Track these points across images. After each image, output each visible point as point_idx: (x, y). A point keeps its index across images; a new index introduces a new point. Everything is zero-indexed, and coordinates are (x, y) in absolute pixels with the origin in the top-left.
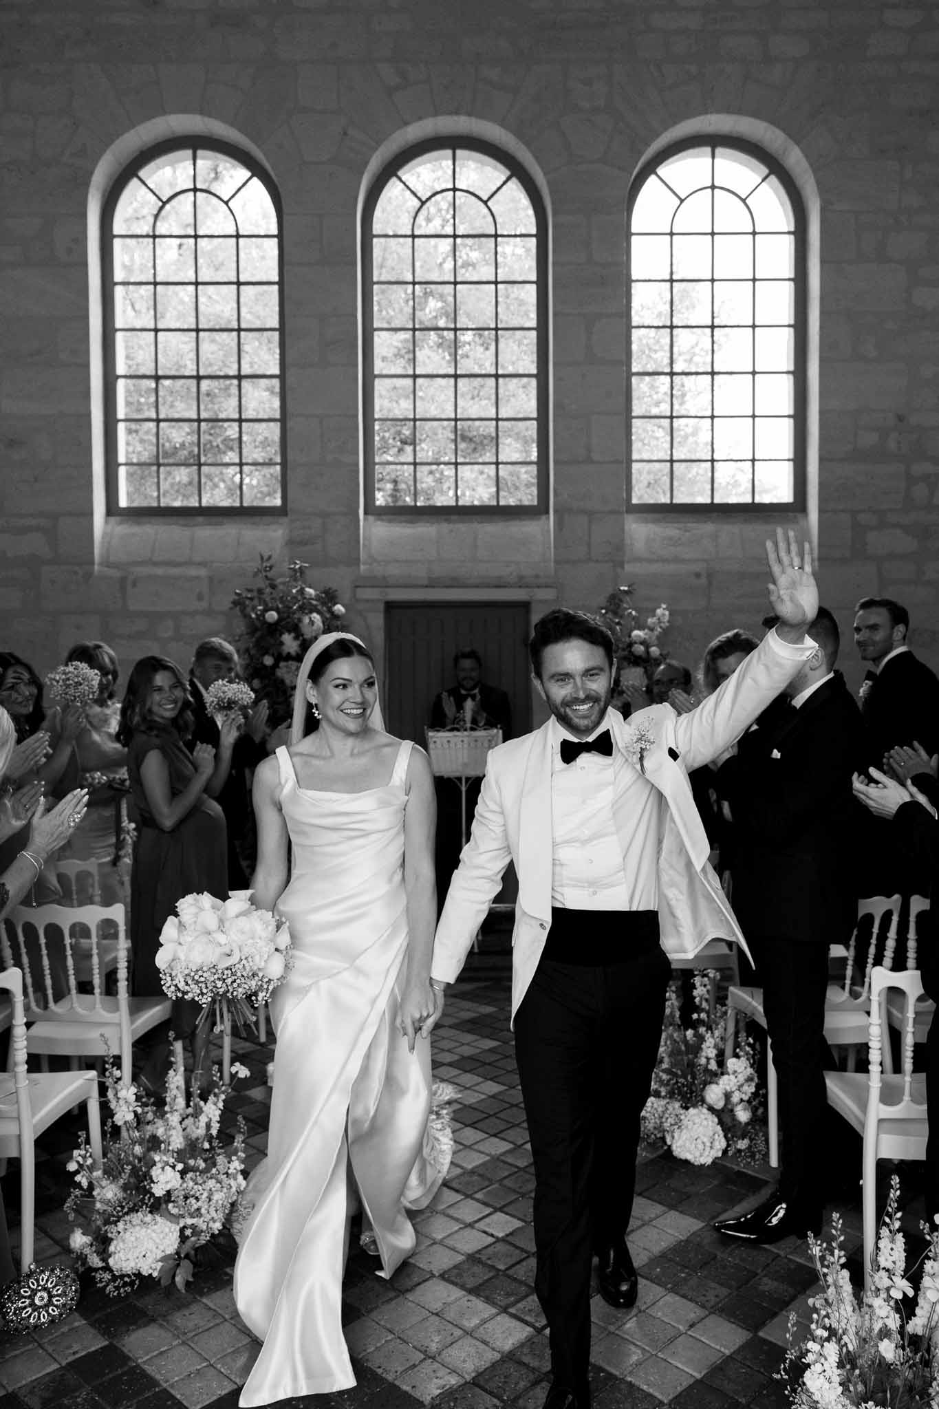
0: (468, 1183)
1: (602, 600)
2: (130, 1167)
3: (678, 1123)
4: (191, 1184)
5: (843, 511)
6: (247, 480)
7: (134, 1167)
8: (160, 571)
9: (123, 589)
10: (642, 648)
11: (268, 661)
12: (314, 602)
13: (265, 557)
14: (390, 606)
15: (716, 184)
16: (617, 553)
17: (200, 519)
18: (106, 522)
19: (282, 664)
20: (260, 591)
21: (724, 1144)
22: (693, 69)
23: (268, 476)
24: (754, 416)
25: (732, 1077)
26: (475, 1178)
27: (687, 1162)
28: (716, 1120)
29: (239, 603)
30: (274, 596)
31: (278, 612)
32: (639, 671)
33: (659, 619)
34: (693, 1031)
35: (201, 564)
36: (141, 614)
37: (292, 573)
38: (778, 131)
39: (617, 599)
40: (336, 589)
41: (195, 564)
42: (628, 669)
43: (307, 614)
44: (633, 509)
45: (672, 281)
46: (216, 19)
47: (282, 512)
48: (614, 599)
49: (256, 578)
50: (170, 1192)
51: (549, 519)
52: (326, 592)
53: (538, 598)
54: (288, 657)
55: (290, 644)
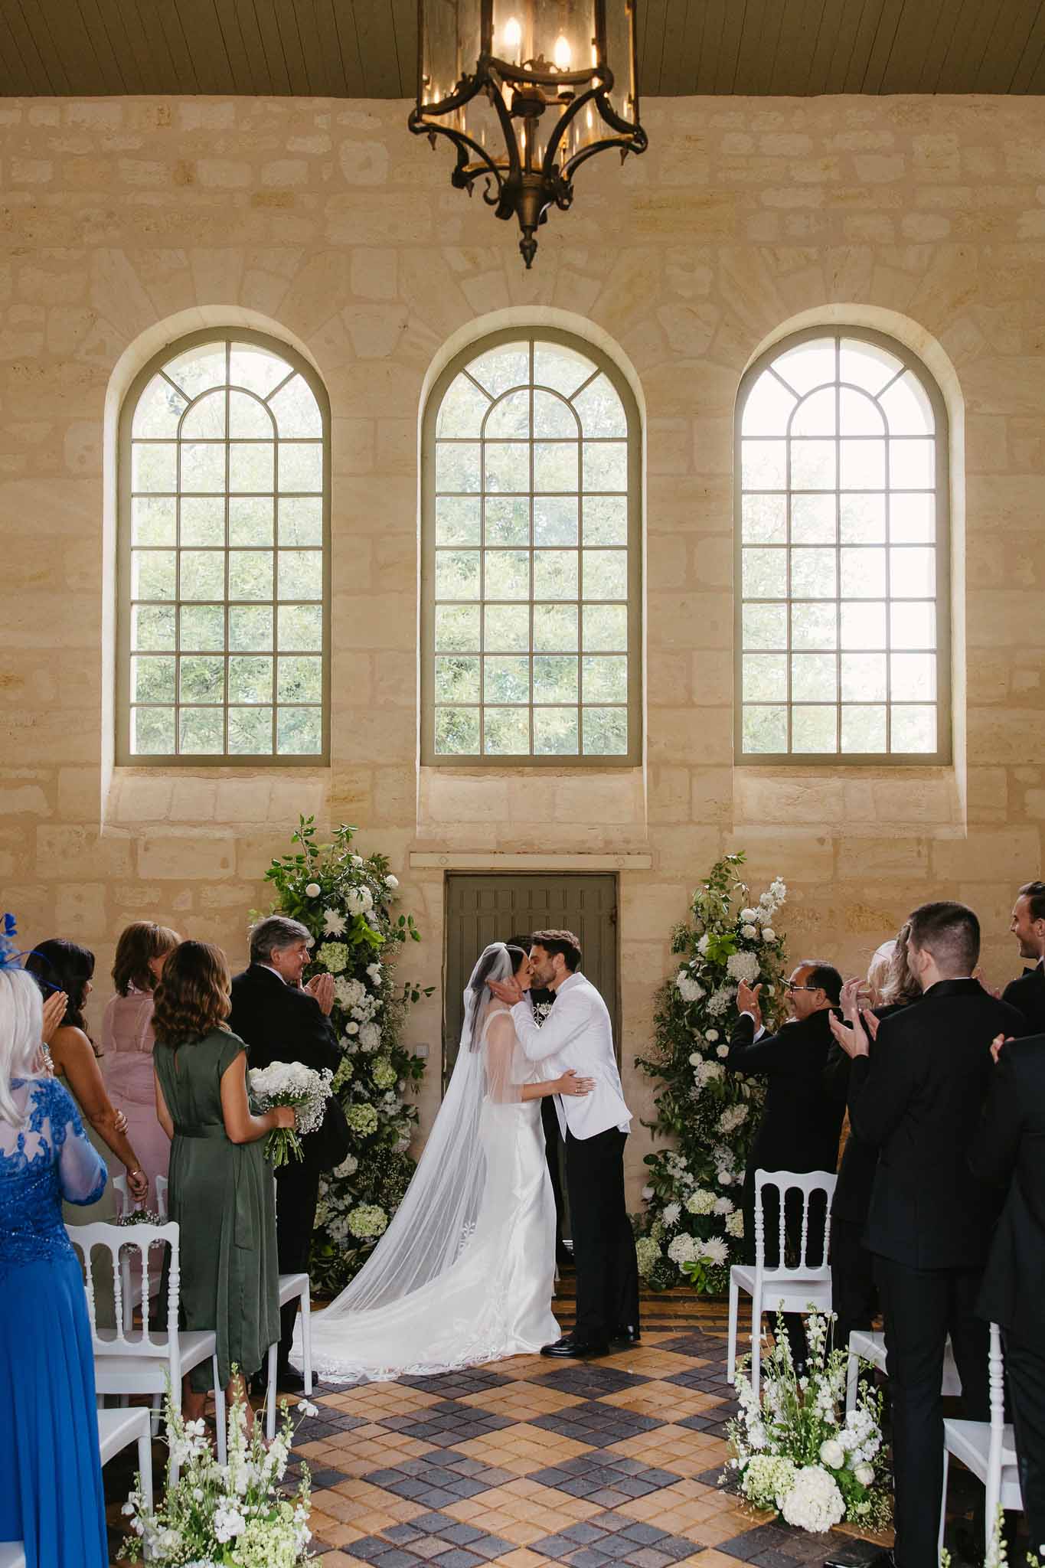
0: (554, 1546)
1: (706, 871)
2: (190, 1511)
3: (790, 1485)
4: (256, 1531)
5: (998, 765)
6: (282, 723)
7: (194, 1511)
8: (178, 832)
9: (133, 853)
10: (754, 930)
12: (363, 873)
13: (306, 820)
14: (450, 876)
15: (842, 380)
16: (724, 817)
17: (226, 769)
18: (114, 772)
19: (324, 946)
20: (300, 859)
21: (842, 1508)
22: (813, 252)
23: (306, 718)
24: (888, 651)
25: (852, 1432)
26: (561, 1541)
27: (800, 1529)
28: (834, 1481)
29: (276, 875)
30: (314, 864)
31: (321, 885)
32: (751, 956)
33: (774, 894)
34: (807, 1379)
35: (226, 824)
36: (153, 883)
37: (337, 838)
38: (913, 323)
39: (724, 870)
40: (387, 858)
41: (220, 824)
42: (737, 955)
43: (355, 886)
44: (743, 761)
45: (789, 492)
46: (261, 199)
47: (324, 761)
48: (720, 869)
49: (295, 843)
50: (234, 1539)
51: (642, 772)
52: (374, 859)
53: (628, 866)
54: (332, 938)
55: (334, 922)
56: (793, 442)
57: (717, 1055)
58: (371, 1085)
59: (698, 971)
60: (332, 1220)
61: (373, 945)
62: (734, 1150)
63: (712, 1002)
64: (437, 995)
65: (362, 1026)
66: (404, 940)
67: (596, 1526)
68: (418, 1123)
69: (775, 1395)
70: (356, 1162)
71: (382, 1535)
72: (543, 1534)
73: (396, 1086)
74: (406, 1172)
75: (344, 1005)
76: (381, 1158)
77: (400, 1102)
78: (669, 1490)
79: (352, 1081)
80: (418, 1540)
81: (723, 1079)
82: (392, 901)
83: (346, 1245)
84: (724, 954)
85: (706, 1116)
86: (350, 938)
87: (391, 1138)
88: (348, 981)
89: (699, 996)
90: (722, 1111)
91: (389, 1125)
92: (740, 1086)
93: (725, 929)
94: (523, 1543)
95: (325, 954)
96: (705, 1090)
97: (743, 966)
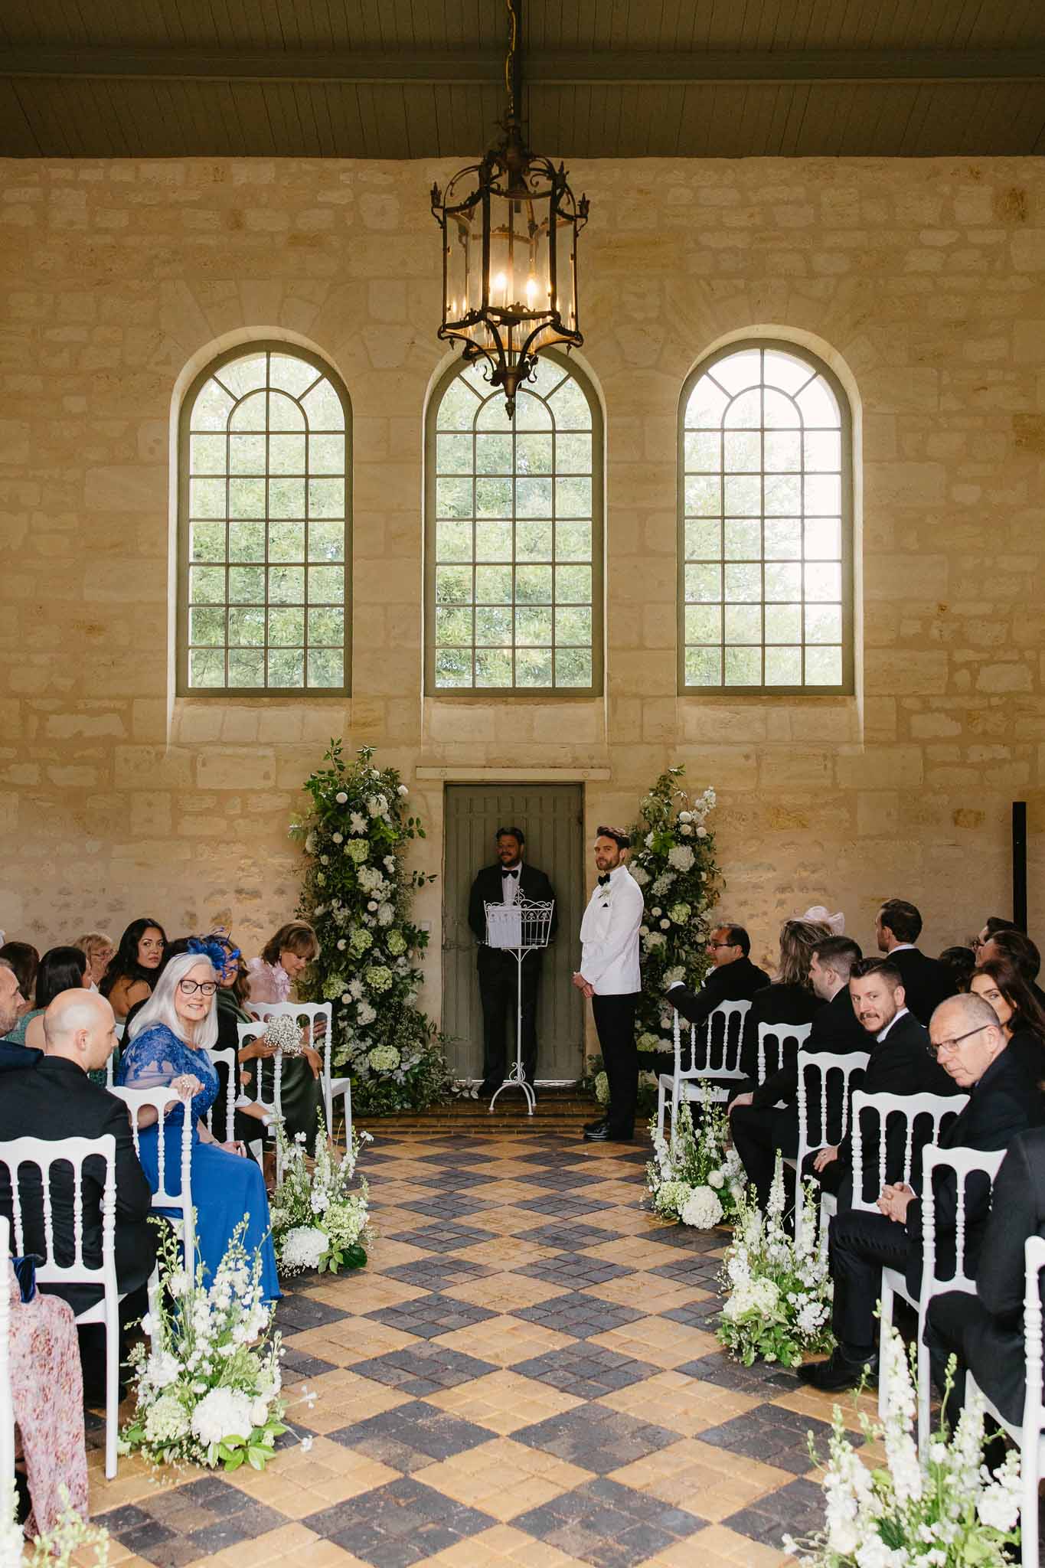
1: (653, 781)
3: (687, 1198)
5: (889, 696)
6: (311, 663)
8: (229, 751)
9: (193, 769)
10: (689, 828)
11: (338, 838)
12: (380, 783)
13: (336, 742)
14: (448, 786)
15: (766, 383)
16: (669, 738)
17: (266, 700)
18: (176, 702)
19: (350, 841)
20: (331, 773)
21: (720, 1212)
22: (740, 283)
23: (331, 658)
24: (803, 603)
25: (730, 1166)
27: (693, 1227)
28: (716, 1196)
29: (313, 786)
30: (342, 777)
31: (347, 794)
32: (687, 849)
33: (706, 800)
35: (269, 744)
36: (211, 792)
37: (360, 756)
38: (821, 340)
39: (667, 780)
40: (398, 771)
41: (263, 744)
42: (676, 848)
43: (374, 794)
44: (682, 691)
45: (723, 474)
46: (296, 239)
47: (346, 692)
48: (664, 780)
49: (327, 761)
50: (322, 1212)
51: (603, 702)
52: (388, 772)
53: (592, 778)
54: (356, 835)
55: (358, 823)
56: (726, 433)
57: (660, 927)
58: (387, 952)
59: (645, 861)
60: (357, 1057)
61: (389, 840)
63: (656, 885)
64: (438, 881)
65: (380, 905)
66: (412, 837)
68: (423, 983)
70: (376, 1012)
73: (406, 954)
74: (413, 1022)
75: (366, 889)
76: (395, 1010)
77: (409, 966)
79: (372, 949)
81: (665, 947)
82: (403, 806)
83: (367, 1076)
84: (666, 847)
85: (652, 976)
86: (371, 835)
87: (403, 994)
88: (369, 869)
89: (649, 881)
90: (664, 972)
91: (401, 983)
92: (678, 951)
93: (666, 828)
94: (507, 1234)
95: (351, 848)
96: (651, 955)
97: (681, 857)
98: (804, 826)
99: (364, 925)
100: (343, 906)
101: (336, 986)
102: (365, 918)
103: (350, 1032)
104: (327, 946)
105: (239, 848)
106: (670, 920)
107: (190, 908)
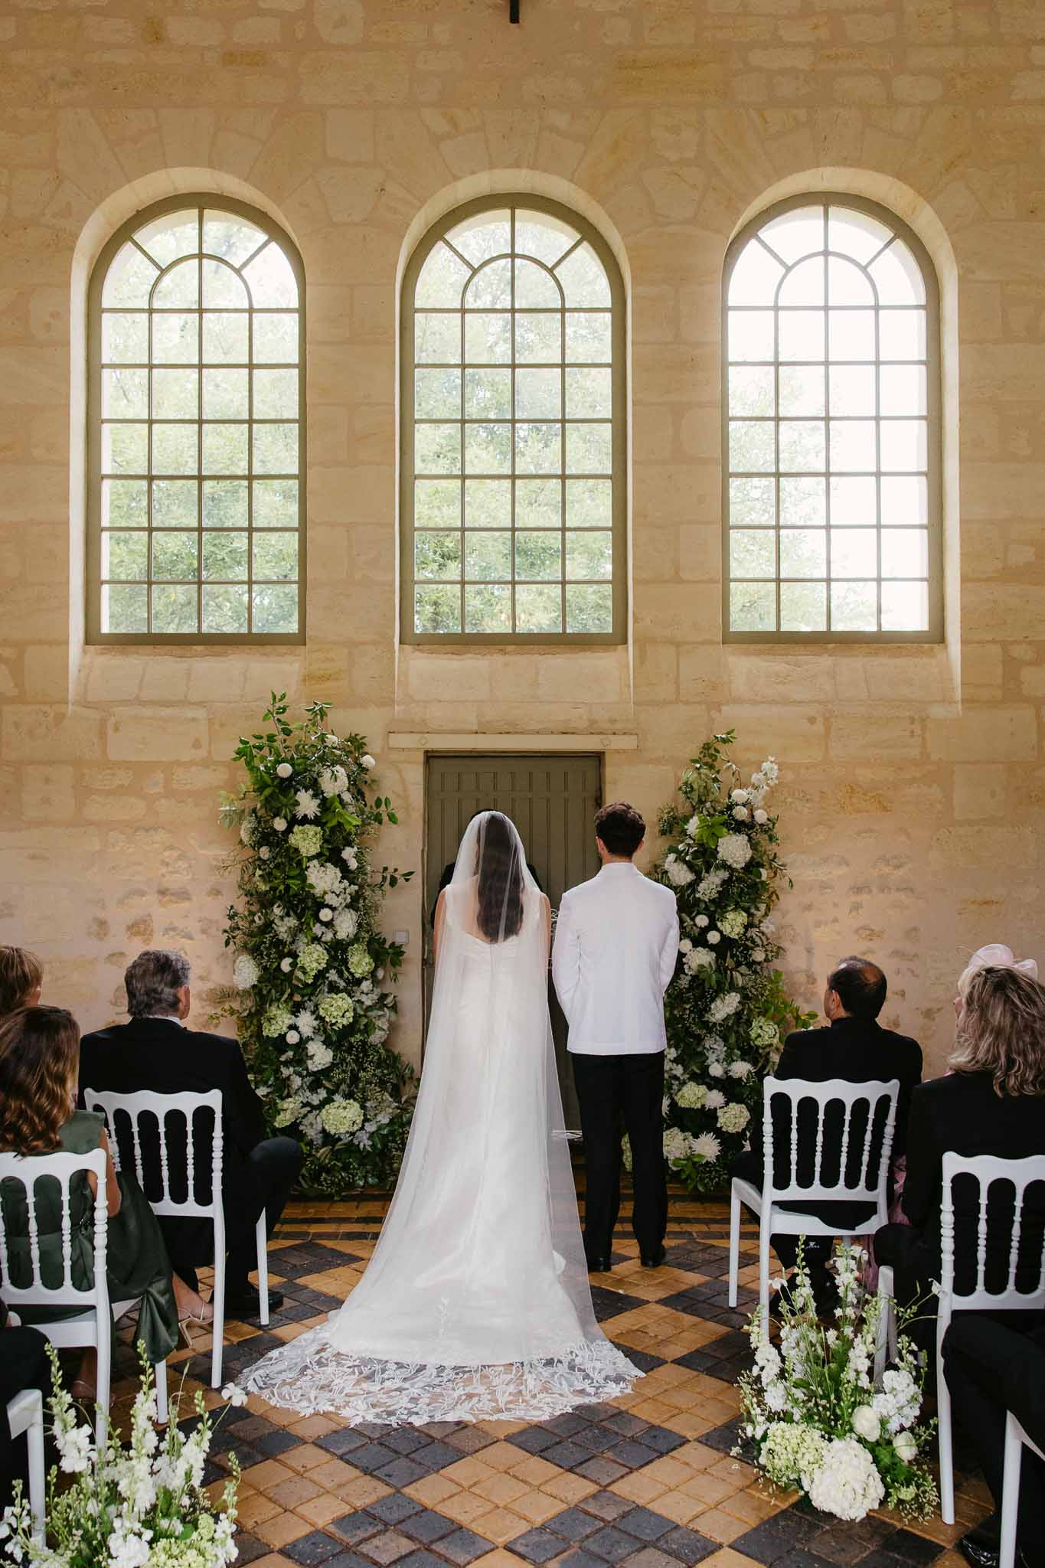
0: (538, 1545)
1: (693, 750)
2: (80, 1532)
3: (819, 1461)
4: (163, 1557)
5: (994, 641)
6: (257, 601)
7: (86, 1531)
8: (148, 712)
9: (103, 735)
10: (745, 811)
11: (280, 824)
12: (338, 752)
13: (278, 697)
14: (430, 757)
15: (831, 249)
16: (712, 695)
17: (199, 648)
18: (85, 652)
19: (296, 828)
20: (271, 738)
21: (881, 1491)
22: (802, 114)
23: (282, 595)
24: (879, 527)
25: (890, 1397)
26: (546, 1537)
27: (830, 1516)
28: (870, 1457)
29: (245, 753)
30: (287, 743)
31: (293, 765)
32: (742, 838)
33: (765, 774)
34: (836, 1332)
35: (201, 704)
36: (126, 765)
37: (310, 715)
38: (905, 187)
39: (713, 749)
40: (364, 737)
41: (193, 704)
42: (728, 837)
43: (329, 766)
44: (731, 638)
45: (777, 364)
46: (230, 58)
47: (299, 640)
48: (709, 748)
49: (267, 722)
51: (627, 651)
52: (352, 739)
53: (614, 746)
54: (305, 820)
55: (307, 804)
56: (781, 313)
57: (707, 941)
58: (346, 974)
59: (687, 854)
60: (305, 1116)
61: (348, 827)
62: (725, 1039)
63: (702, 886)
64: (417, 880)
65: (337, 912)
66: (380, 822)
67: (587, 1513)
68: (396, 1012)
69: (794, 1345)
70: (332, 1054)
71: (332, 1529)
72: (523, 1527)
73: (373, 974)
74: (383, 1065)
75: (318, 892)
76: (357, 1051)
77: (377, 991)
78: (673, 1457)
79: (326, 970)
80: (374, 1536)
81: (714, 966)
82: (369, 782)
83: (320, 1142)
84: (715, 837)
85: (696, 1006)
86: (324, 821)
87: (368, 1029)
88: (322, 865)
89: (689, 880)
90: (713, 1000)
91: (365, 1016)
92: (731, 973)
93: (715, 811)
94: (501, 1541)
95: (297, 837)
96: (694, 978)
97: (734, 849)
98: (885, 809)
99: (316, 939)
100: (288, 915)
101: (279, 1019)
102: (318, 929)
103: (297, 1082)
104: (265, 969)
105: (161, 836)
106: (721, 932)
107: (101, 915)
